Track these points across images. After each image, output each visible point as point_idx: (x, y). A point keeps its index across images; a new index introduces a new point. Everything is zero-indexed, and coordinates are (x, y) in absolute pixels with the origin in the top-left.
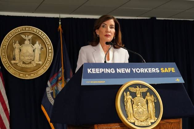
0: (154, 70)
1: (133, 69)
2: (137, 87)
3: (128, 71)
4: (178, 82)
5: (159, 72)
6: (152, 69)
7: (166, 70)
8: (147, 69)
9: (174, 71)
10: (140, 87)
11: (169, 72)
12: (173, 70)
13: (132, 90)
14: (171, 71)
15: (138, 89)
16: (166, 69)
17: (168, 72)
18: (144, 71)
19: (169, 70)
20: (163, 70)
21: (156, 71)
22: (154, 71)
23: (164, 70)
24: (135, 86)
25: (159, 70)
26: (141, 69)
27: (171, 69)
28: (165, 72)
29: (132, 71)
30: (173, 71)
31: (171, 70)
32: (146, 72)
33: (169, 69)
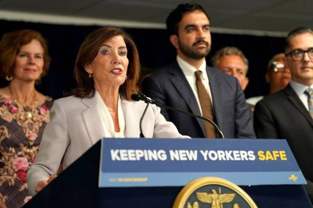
0: (244, 154)
1: (202, 152)
2: (212, 193)
3: (193, 155)
4: (294, 181)
5: (255, 160)
6: (242, 152)
7: (269, 156)
8: (230, 152)
9: (286, 159)
10: (218, 193)
11: (276, 159)
12: (282, 156)
13: (204, 197)
14: (279, 158)
15: (214, 195)
16: (268, 153)
17: (272, 159)
18: (225, 157)
19: (275, 156)
20: (263, 156)
21: (248, 157)
22: (245, 156)
23: (265, 154)
24: (208, 189)
25: (254, 154)
26: (219, 152)
27: (279, 154)
28: (267, 159)
29: (200, 156)
30: (282, 159)
31: (278, 156)
32: (229, 158)
33: (274, 152)
